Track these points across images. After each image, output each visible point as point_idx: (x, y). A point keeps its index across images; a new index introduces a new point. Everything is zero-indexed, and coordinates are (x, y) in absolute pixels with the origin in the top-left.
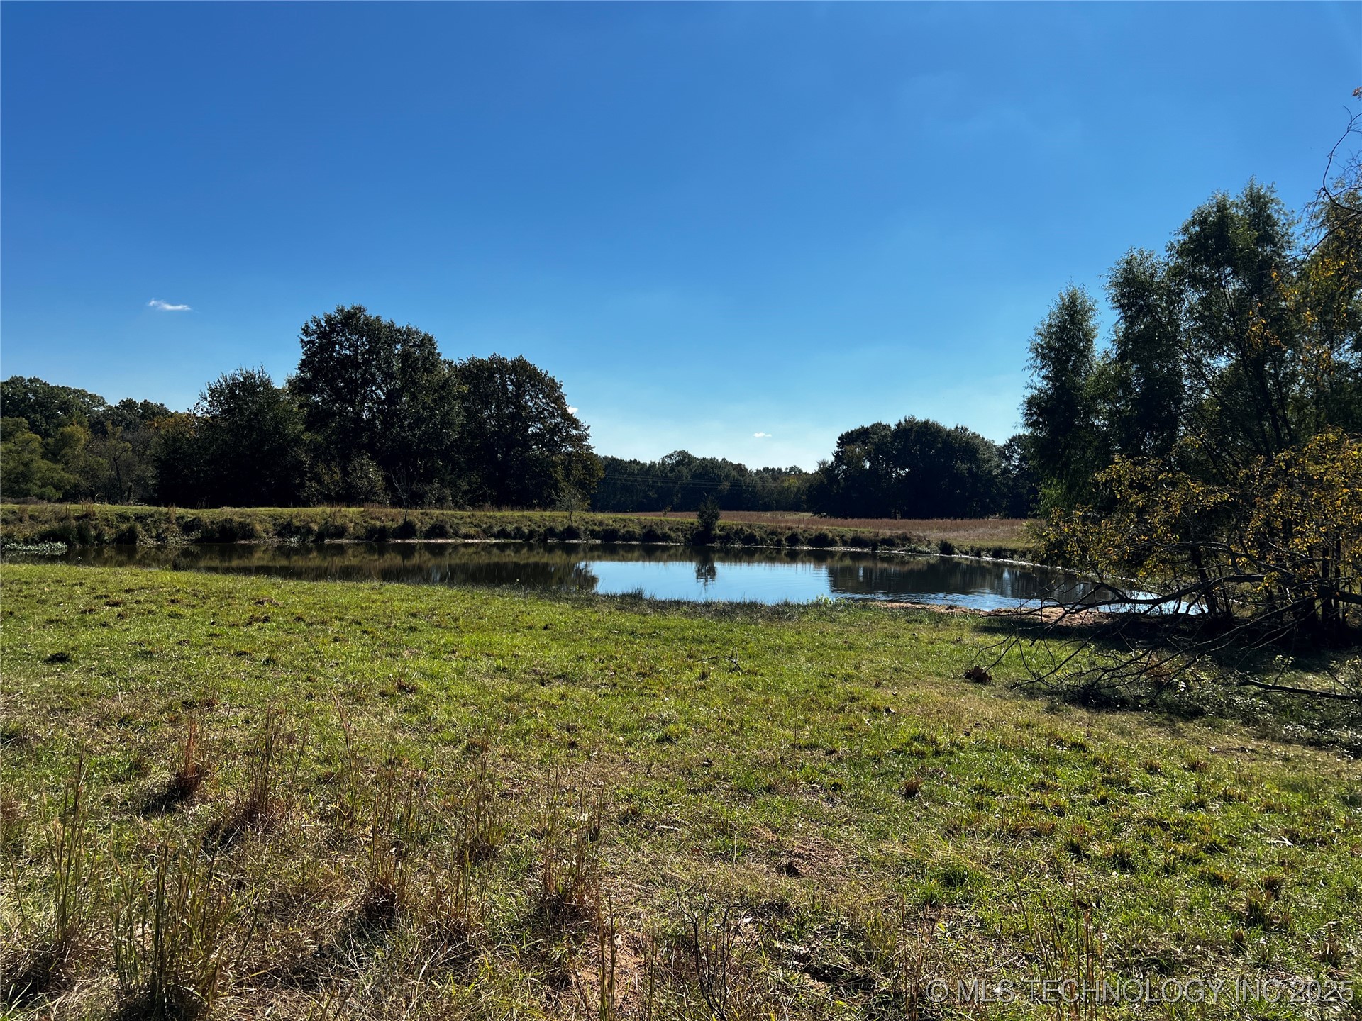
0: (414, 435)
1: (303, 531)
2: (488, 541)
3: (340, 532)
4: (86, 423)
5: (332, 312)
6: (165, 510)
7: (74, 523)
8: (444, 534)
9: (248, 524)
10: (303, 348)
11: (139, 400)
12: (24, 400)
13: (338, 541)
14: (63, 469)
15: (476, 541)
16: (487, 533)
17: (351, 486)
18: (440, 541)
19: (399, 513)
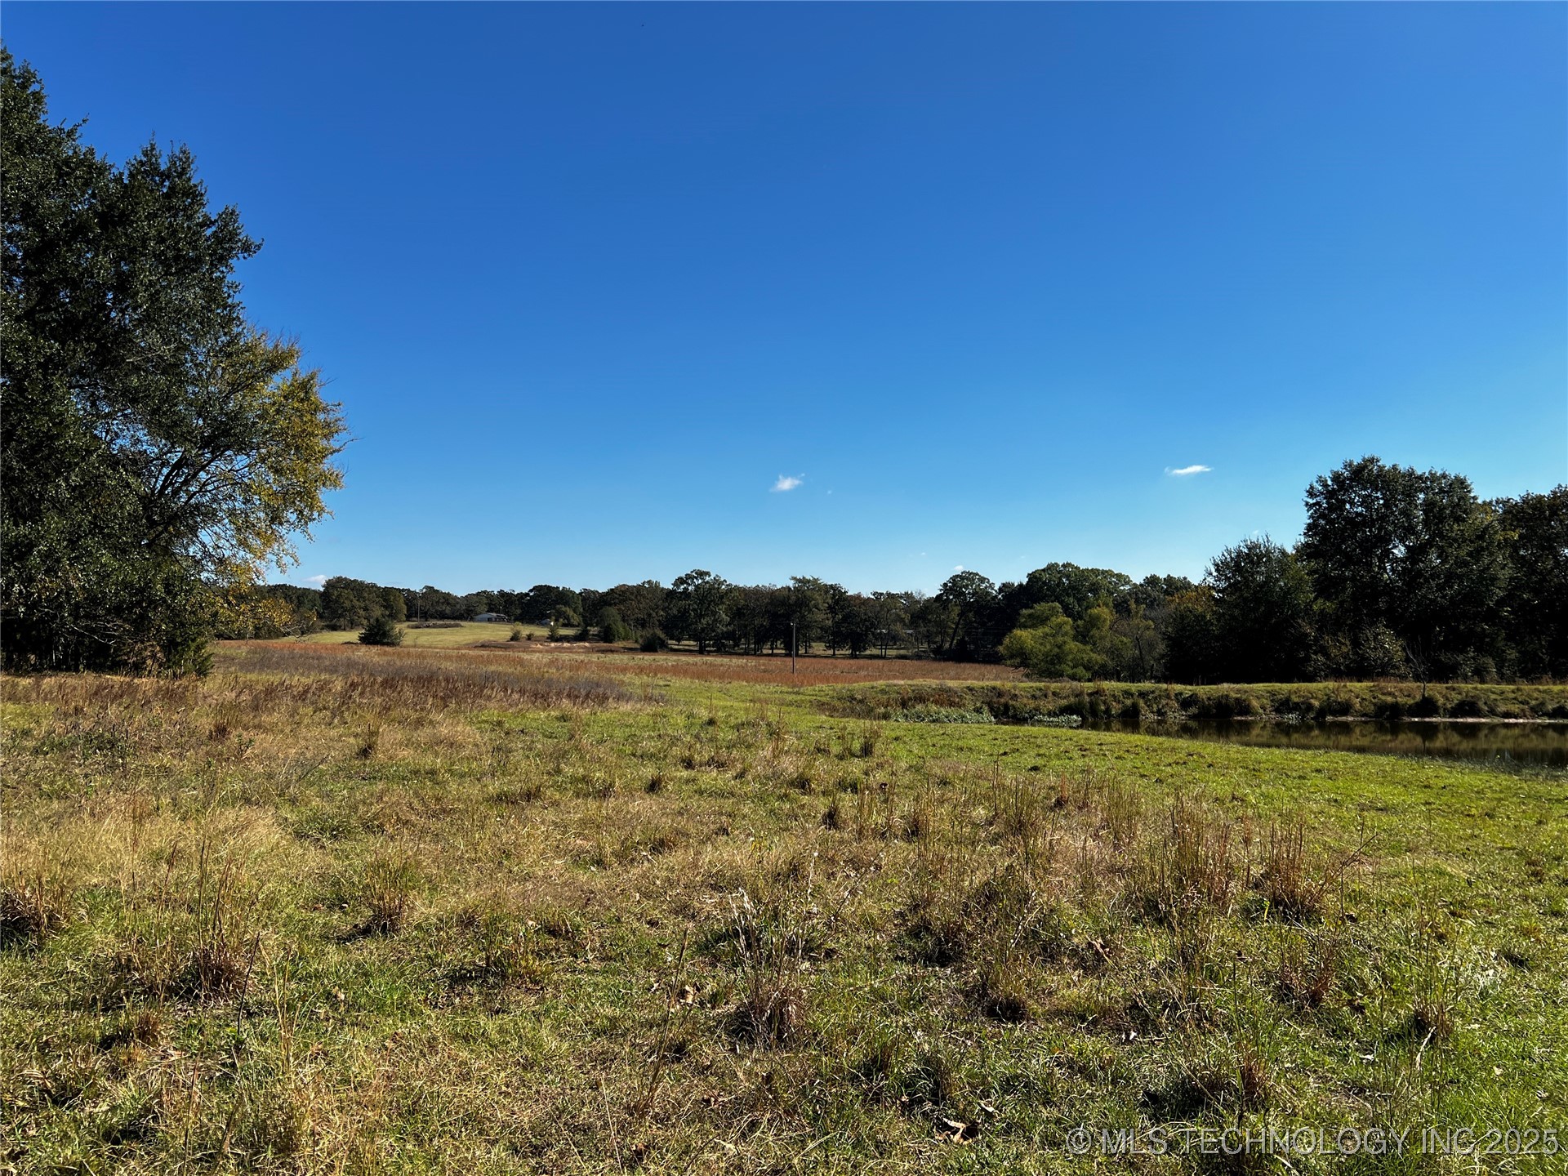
0: (1444, 597)
1: (1304, 708)
2: (1539, 721)
3: (1345, 708)
4: (1111, 604)
5: (1339, 467)
6: (1165, 686)
7: (1087, 699)
8: (1476, 712)
9: (1244, 701)
10: (1308, 511)
11: (1162, 576)
12: (1058, 585)
13: (1343, 719)
14: (1092, 650)
15: (1521, 721)
16: (1537, 711)
17: (1363, 658)
18: (1470, 720)
19: (1419, 686)
